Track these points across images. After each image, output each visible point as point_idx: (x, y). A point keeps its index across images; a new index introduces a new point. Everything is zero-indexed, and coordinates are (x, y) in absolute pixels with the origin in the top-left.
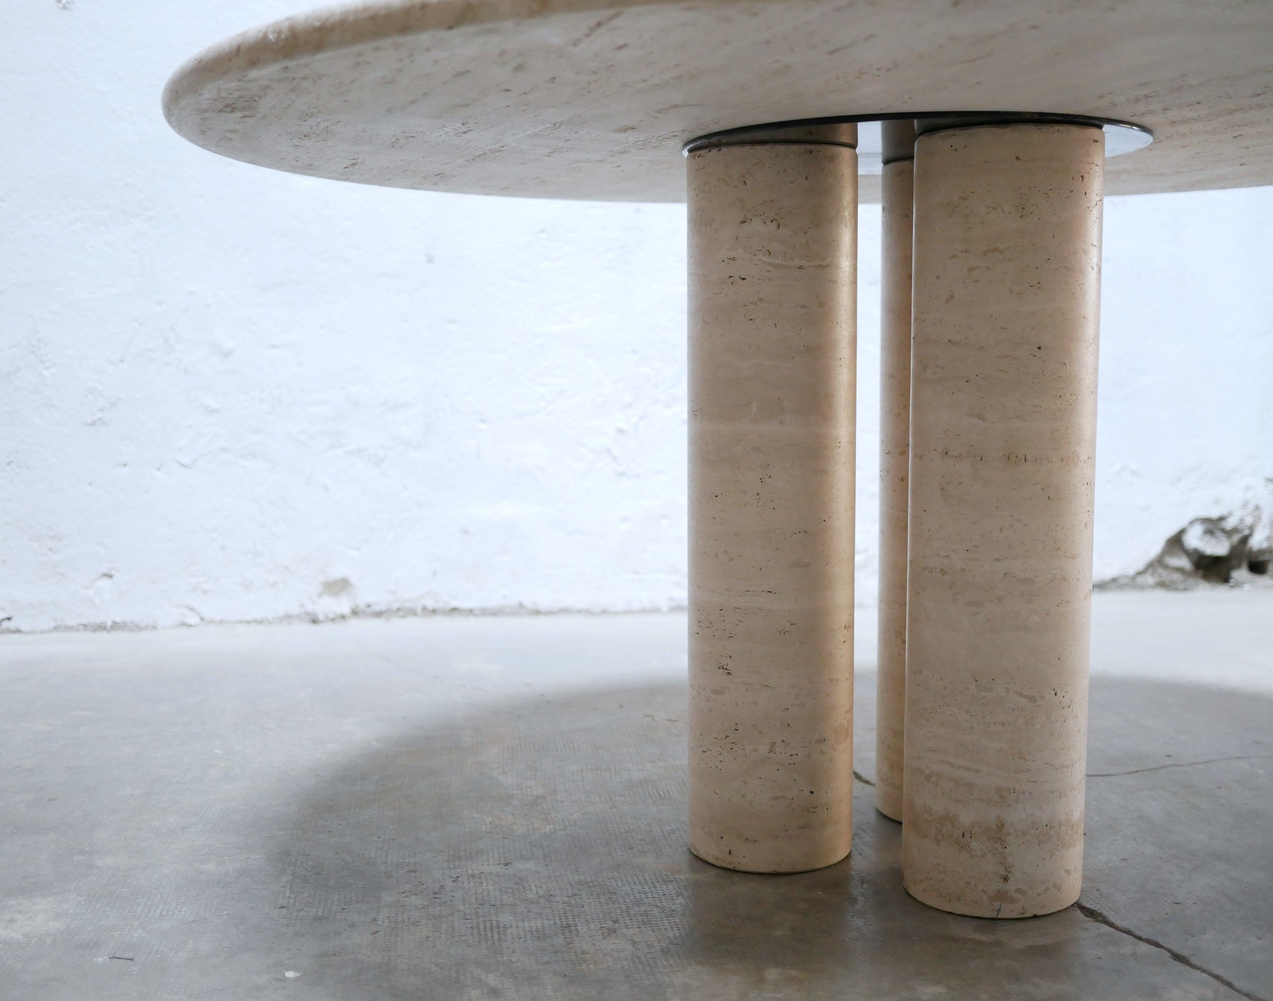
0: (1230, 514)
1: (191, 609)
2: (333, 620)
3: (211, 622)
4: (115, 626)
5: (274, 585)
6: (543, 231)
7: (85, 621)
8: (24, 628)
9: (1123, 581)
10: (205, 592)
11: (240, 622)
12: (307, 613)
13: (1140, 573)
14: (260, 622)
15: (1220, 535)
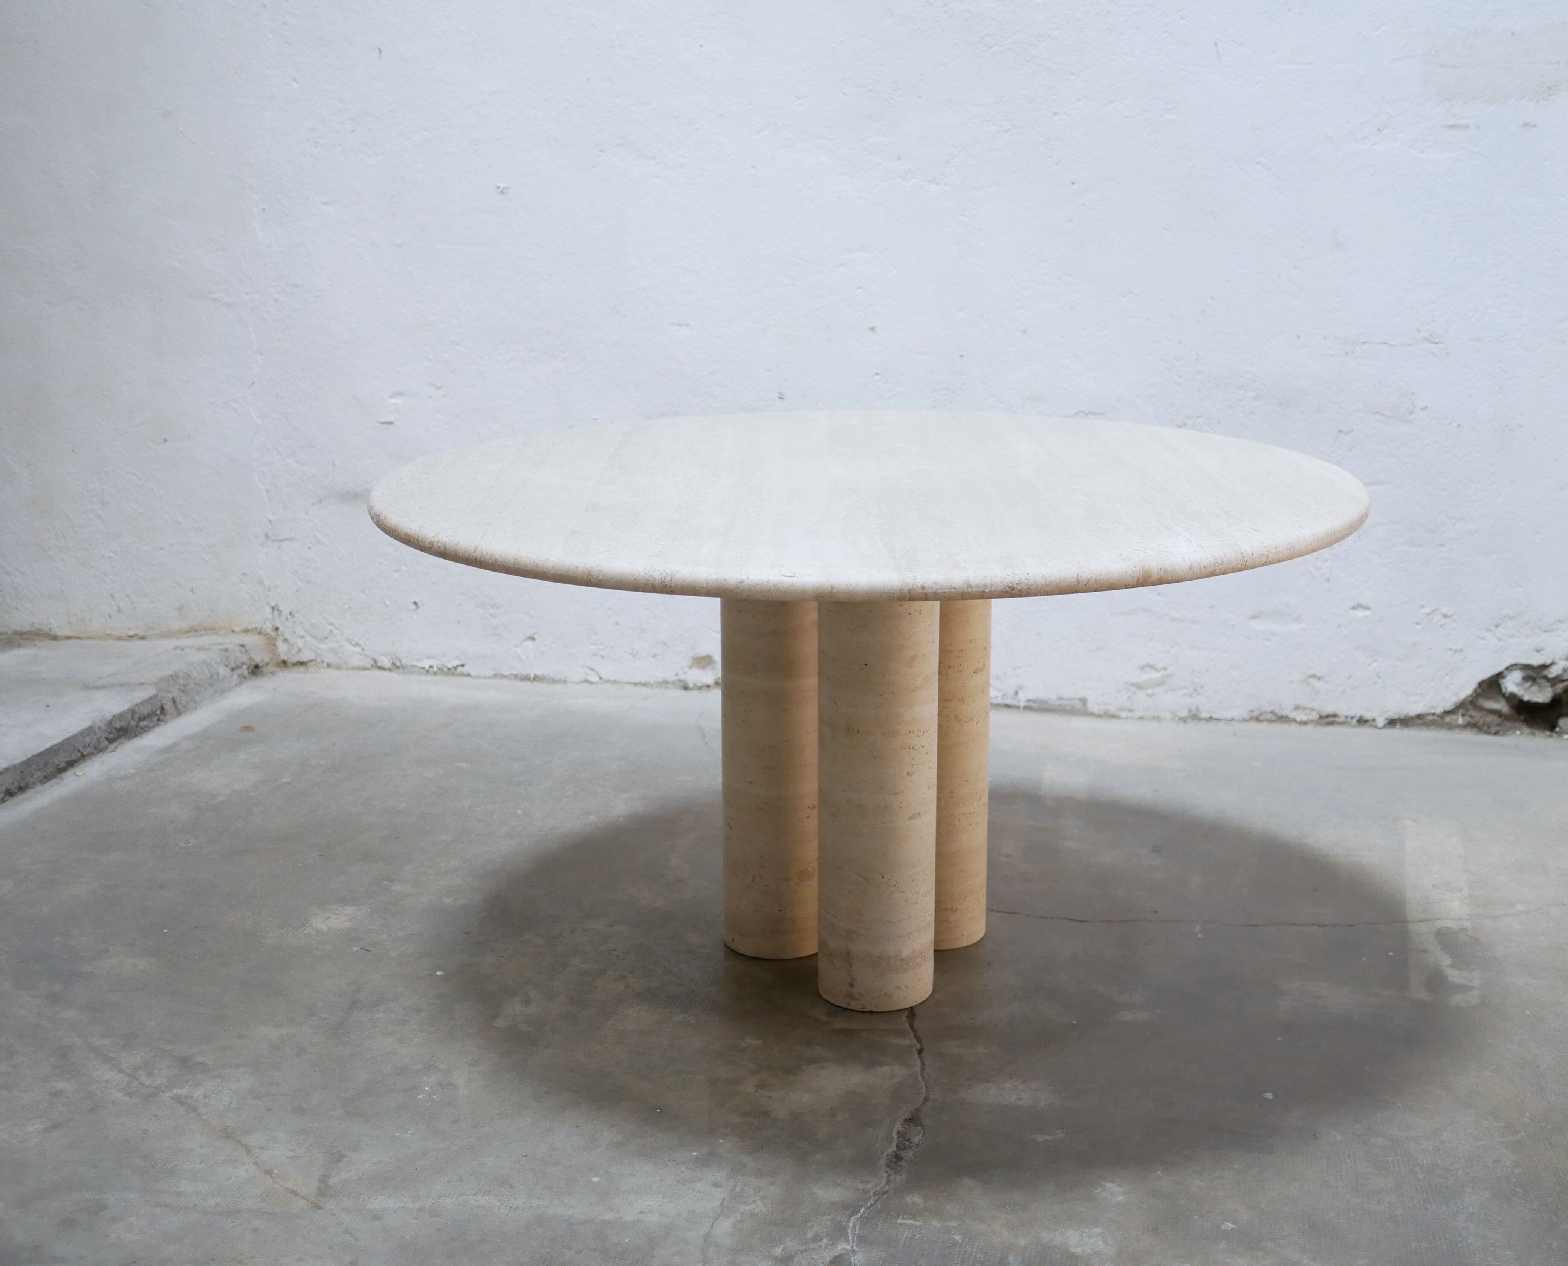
0: (1553, 663)
1: (593, 670)
2: (700, 688)
3: (608, 681)
4: (536, 678)
5: (654, 656)
6: (877, 374)
7: (515, 672)
8: (473, 673)
9: (1431, 717)
10: (603, 657)
11: (629, 683)
12: (680, 681)
13: (1447, 713)
14: (644, 685)
15: (1543, 682)
